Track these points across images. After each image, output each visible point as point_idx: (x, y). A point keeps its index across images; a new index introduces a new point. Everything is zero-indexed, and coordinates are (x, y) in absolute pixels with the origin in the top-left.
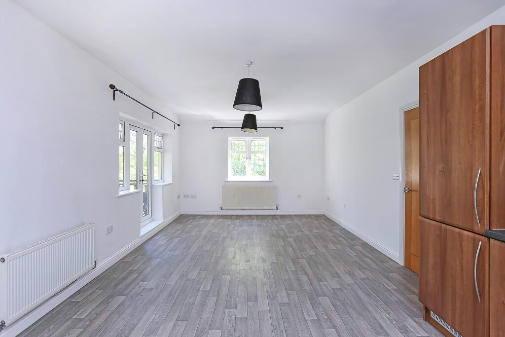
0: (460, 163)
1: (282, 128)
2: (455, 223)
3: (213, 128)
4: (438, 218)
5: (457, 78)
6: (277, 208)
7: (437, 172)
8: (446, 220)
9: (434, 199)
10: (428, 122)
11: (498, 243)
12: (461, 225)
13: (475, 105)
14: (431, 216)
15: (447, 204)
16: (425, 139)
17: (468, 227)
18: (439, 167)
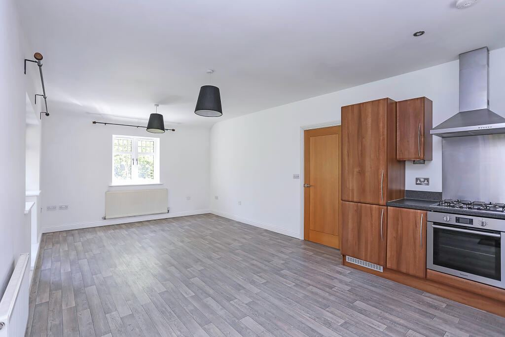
0: (371, 168)
1: (173, 130)
2: (368, 201)
3: (94, 123)
4: (355, 200)
5: (369, 120)
6: (168, 211)
7: (355, 173)
8: (362, 201)
9: (353, 190)
10: (349, 142)
11: (392, 208)
12: (371, 202)
13: (380, 137)
14: (350, 199)
15: (362, 191)
16: (346, 152)
17: (376, 202)
18: (356, 170)
